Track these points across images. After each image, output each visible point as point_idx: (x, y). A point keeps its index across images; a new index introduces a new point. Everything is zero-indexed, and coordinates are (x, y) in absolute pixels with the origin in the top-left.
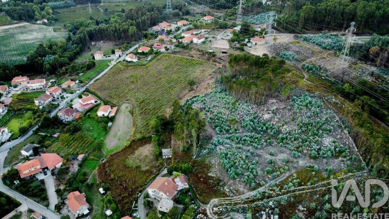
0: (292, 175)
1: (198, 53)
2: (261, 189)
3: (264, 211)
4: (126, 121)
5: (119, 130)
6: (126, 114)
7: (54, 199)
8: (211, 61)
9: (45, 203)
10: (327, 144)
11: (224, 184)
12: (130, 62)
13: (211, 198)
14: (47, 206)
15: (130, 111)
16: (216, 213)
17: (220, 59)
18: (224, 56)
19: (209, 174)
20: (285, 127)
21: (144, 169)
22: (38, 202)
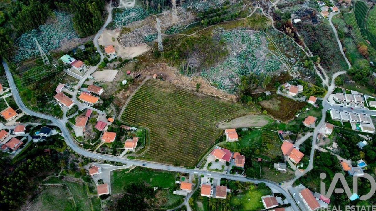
0: (272, 52)
1: (122, 91)
2: (281, 61)
3: (290, 61)
4: (239, 121)
5: (249, 122)
6: (231, 123)
7: (308, 135)
8: (140, 83)
9: (311, 138)
10: (253, 38)
11: (283, 71)
12: (139, 144)
13: (290, 76)
14: (312, 137)
15: (229, 121)
16: (297, 74)
17: (137, 77)
18: (134, 74)
19: (279, 76)
20: (243, 48)
21: (279, 102)
22: (312, 141)
